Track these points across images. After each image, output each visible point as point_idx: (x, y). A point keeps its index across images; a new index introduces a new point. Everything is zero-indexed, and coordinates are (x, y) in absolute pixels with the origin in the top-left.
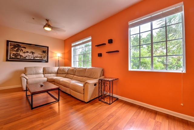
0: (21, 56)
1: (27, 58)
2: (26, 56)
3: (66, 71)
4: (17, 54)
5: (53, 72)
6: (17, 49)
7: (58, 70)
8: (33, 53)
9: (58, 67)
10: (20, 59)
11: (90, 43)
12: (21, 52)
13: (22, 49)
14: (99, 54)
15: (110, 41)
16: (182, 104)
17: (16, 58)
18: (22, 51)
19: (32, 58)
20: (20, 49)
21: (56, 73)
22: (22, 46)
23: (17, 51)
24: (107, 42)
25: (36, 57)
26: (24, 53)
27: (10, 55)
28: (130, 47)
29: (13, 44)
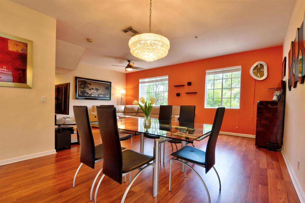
0: (87, 93)
1: (92, 96)
2: (92, 93)
3: (136, 110)
4: (84, 91)
5: (121, 111)
6: (83, 85)
7: (124, 109)
8: (97, 90)
9: (124, 106)
10: (87, 97)
11: (167, 82)
12: (87, 89)
13: (88, 86)
14: (177, 94)
15: (189, 84)
16: (237, 128)
17: (83, 96)
18: (88, 87)
19: (97, 96)
20: (86, 86)
21: (123, 112)
22: (88, 83)
23: (84, 88)
24: (186, 84)
25: (100, 94)
26: (90, 90)
27: (78, 93)
28: (206, 90)
29: (81, 81)
